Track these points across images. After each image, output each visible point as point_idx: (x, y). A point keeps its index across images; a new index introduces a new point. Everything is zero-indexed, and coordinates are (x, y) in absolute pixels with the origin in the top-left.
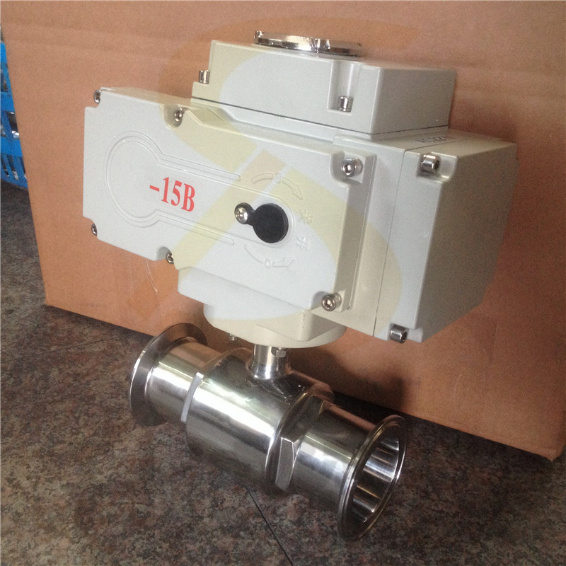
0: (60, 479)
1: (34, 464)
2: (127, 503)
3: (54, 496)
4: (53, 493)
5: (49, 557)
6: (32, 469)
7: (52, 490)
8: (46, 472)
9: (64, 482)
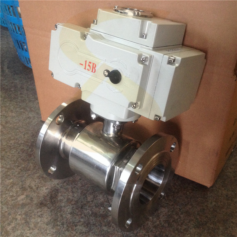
0: (45, 186)
1: (37, 181)
2: (66, 196)
3: (43, 192)
4: (43, 191)
5: (41, 213)
6: (36, 182)
7: (42, 190)
8: (41, 184)
9: (47, 188)
